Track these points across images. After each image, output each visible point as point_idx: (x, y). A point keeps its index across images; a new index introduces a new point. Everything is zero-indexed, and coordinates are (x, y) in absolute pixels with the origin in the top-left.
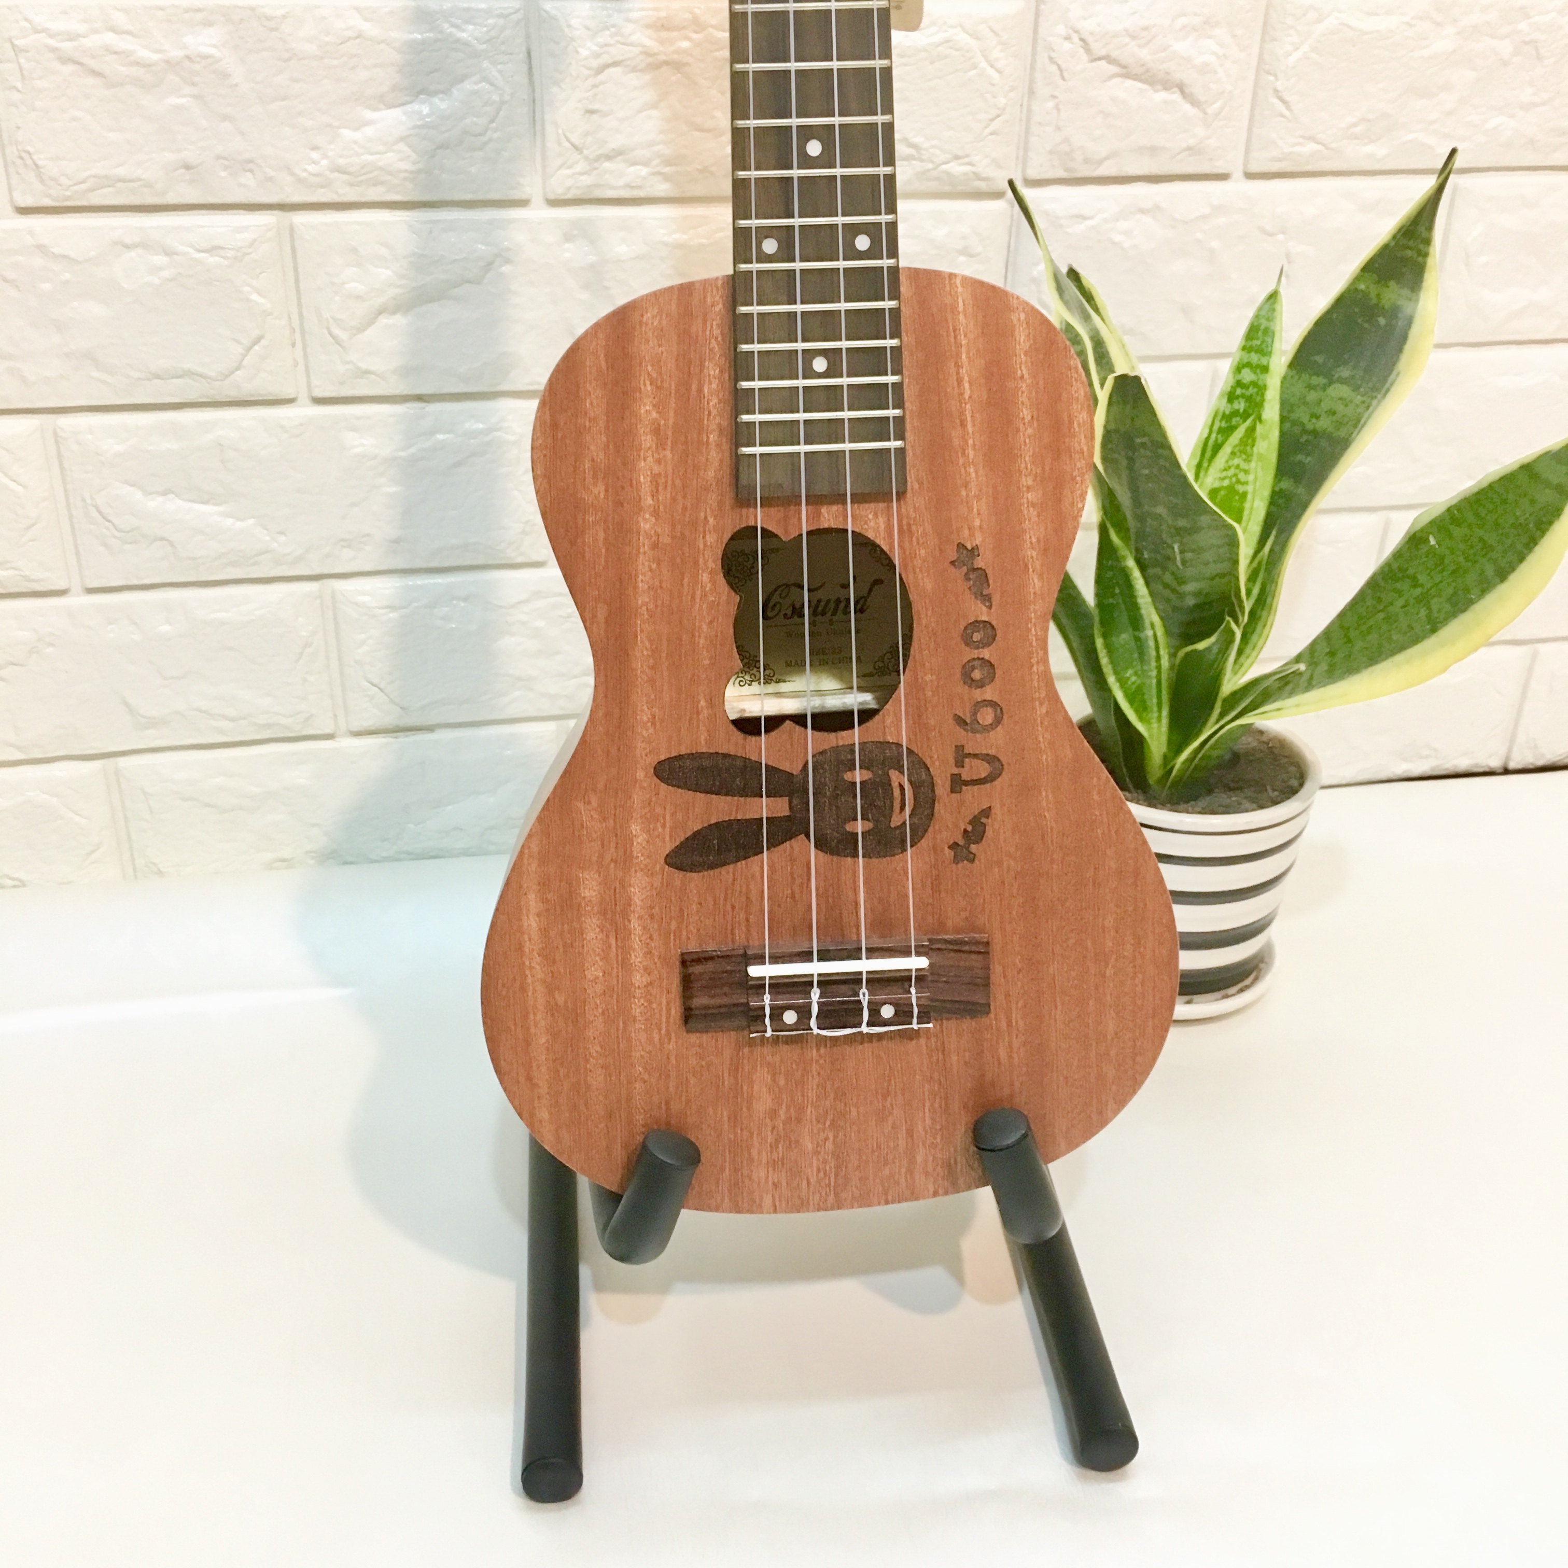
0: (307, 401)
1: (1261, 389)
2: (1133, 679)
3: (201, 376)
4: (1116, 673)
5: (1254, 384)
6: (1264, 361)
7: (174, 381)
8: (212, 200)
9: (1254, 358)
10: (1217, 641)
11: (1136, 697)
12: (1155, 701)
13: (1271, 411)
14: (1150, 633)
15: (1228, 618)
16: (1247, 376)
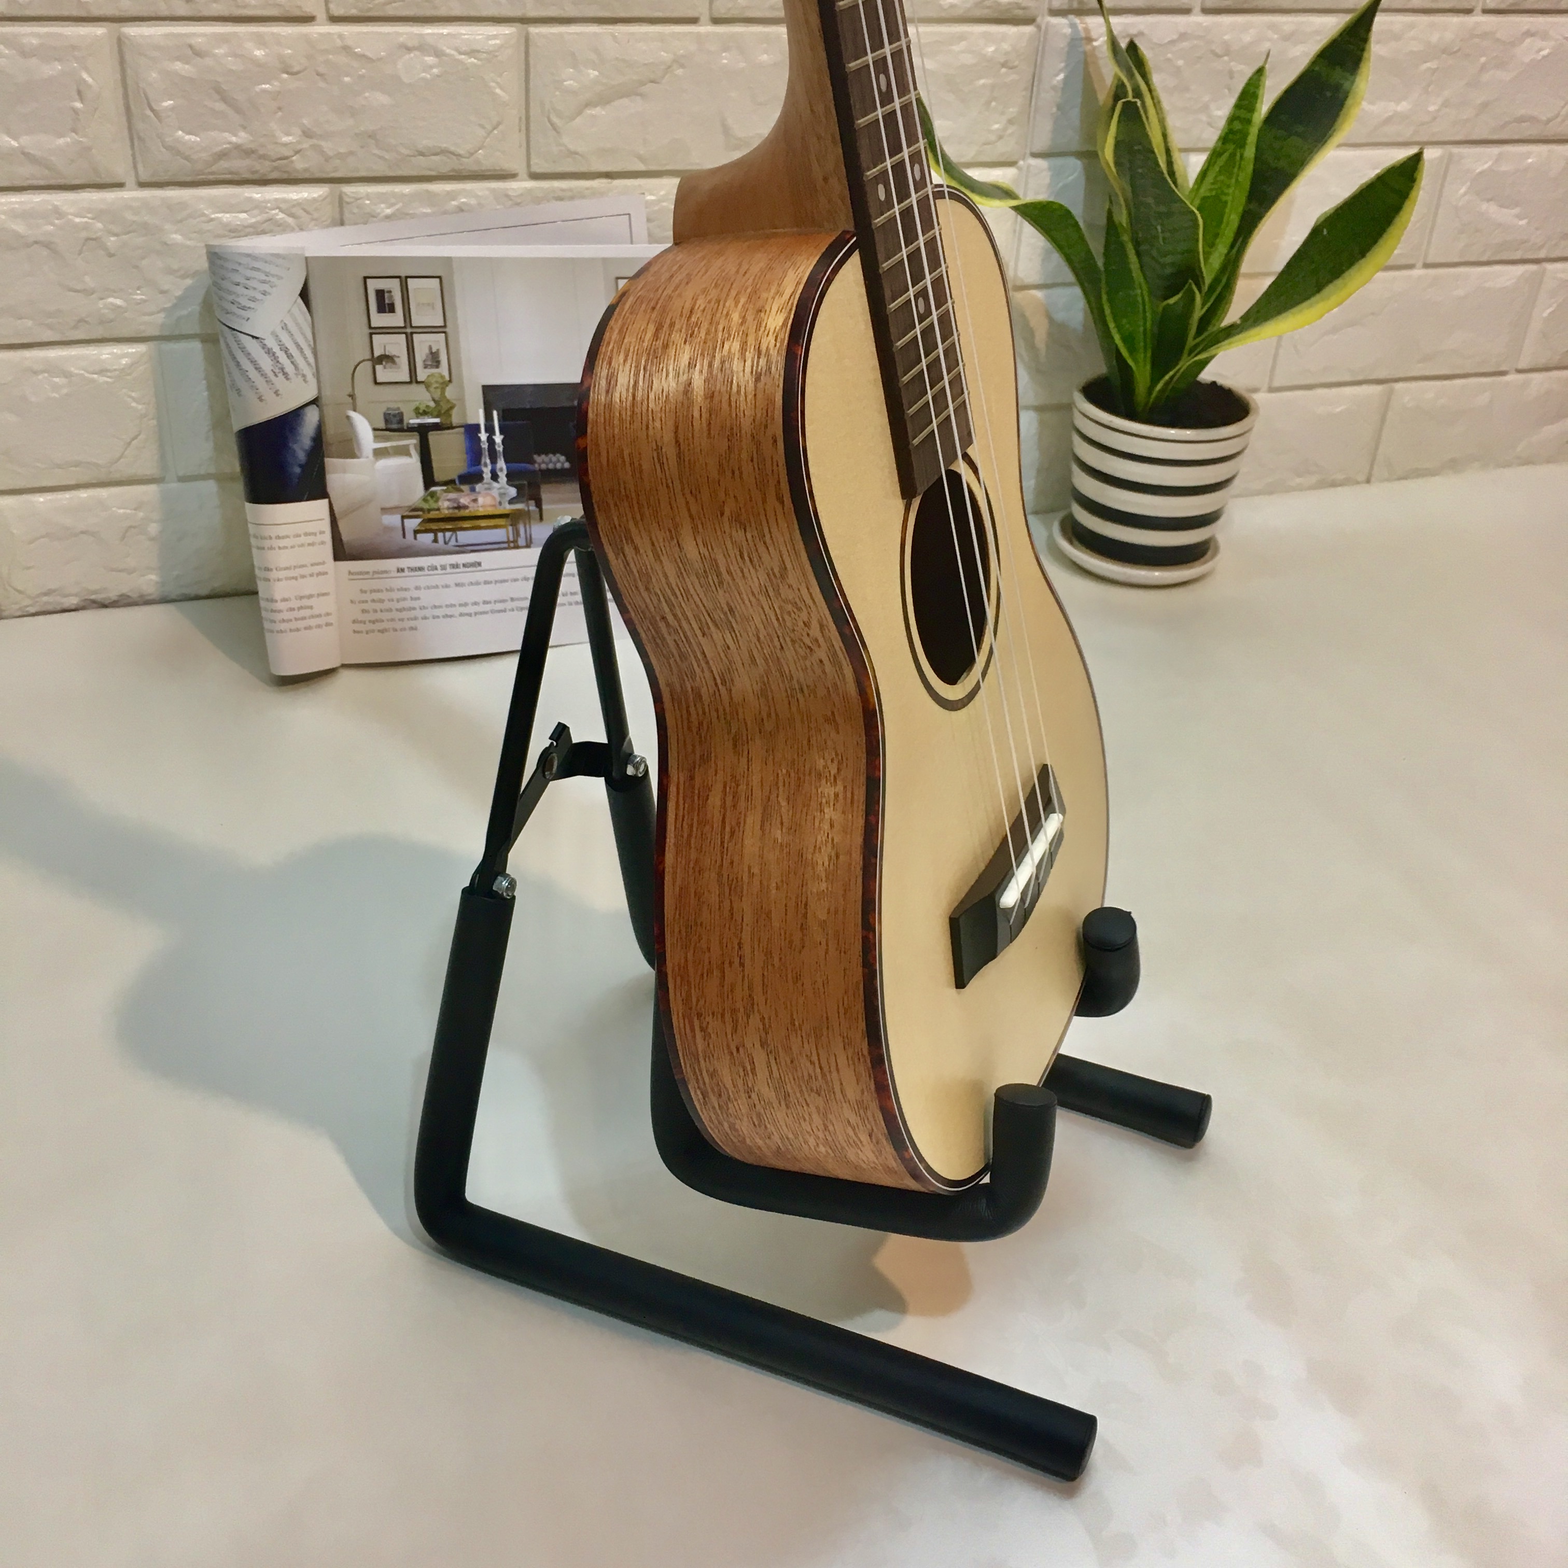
0: (525, 176)
1: (1245, 135)
2: (1127, 326)
3: (453, 153)
4: (1115, 321)
5: (1240, 131)
6: (1248, 116)
7: (433, 157)
8: (473, 13)
9: (1243, 114)
10: (1182, 297)
11: (1129, 340)
12: (1142, 344)
13: (1250, 152)
14: (1139, 291)
15: (1190, 281)
16: (1237, 126)
